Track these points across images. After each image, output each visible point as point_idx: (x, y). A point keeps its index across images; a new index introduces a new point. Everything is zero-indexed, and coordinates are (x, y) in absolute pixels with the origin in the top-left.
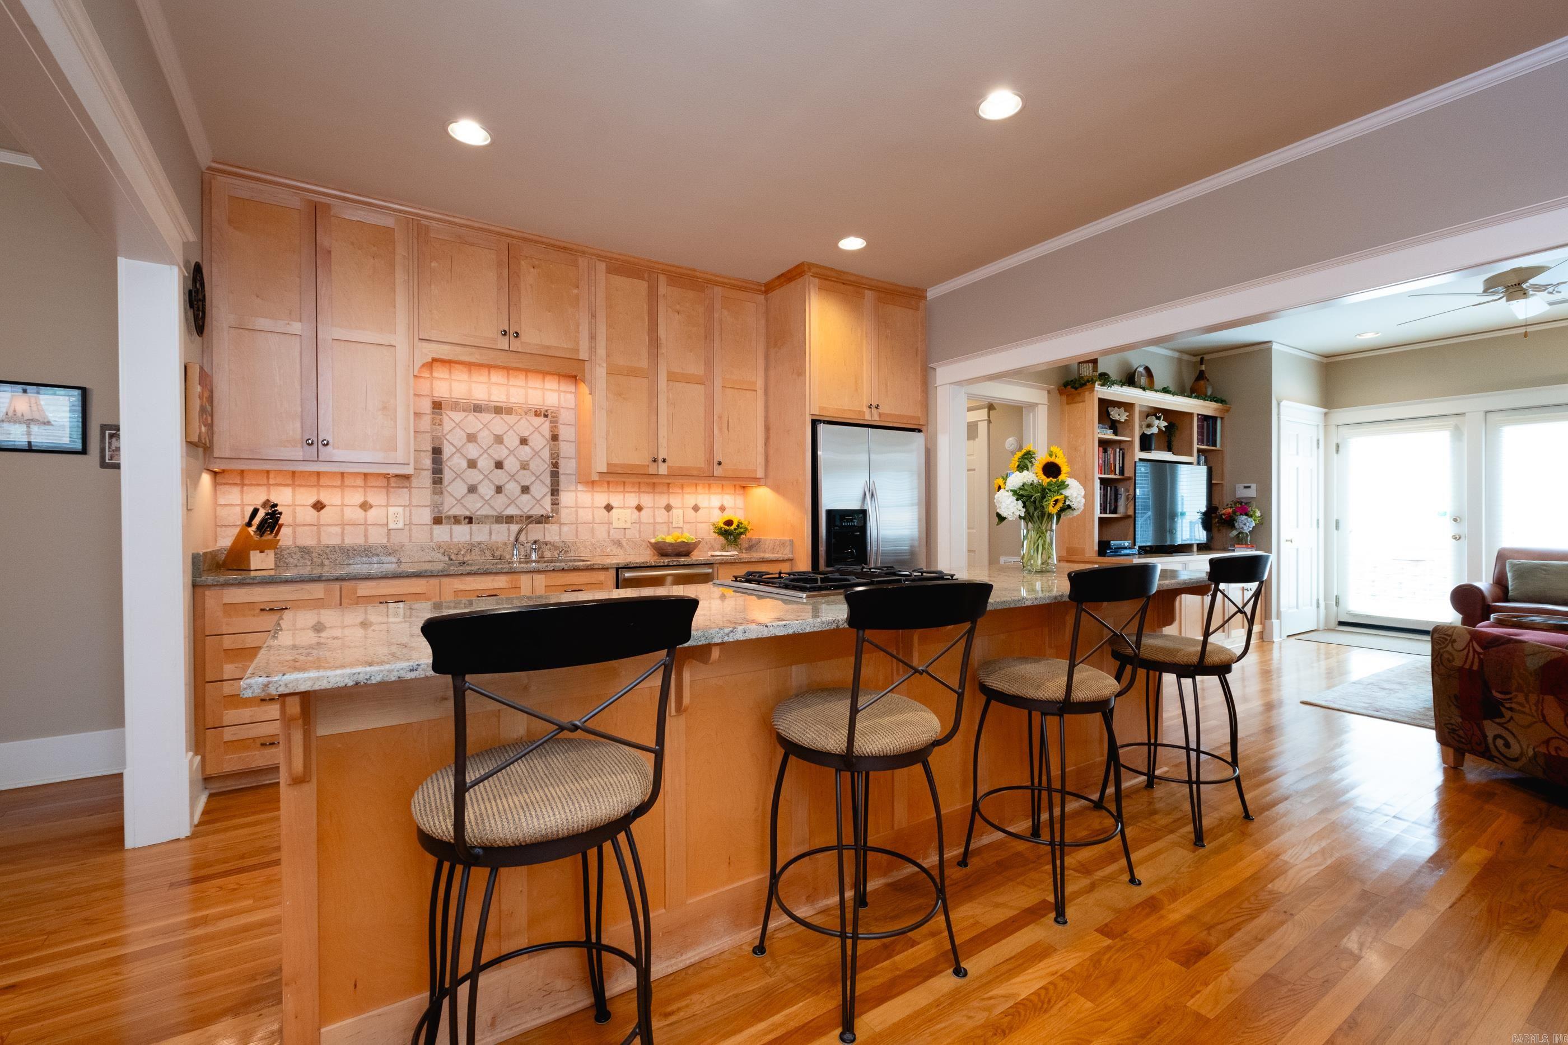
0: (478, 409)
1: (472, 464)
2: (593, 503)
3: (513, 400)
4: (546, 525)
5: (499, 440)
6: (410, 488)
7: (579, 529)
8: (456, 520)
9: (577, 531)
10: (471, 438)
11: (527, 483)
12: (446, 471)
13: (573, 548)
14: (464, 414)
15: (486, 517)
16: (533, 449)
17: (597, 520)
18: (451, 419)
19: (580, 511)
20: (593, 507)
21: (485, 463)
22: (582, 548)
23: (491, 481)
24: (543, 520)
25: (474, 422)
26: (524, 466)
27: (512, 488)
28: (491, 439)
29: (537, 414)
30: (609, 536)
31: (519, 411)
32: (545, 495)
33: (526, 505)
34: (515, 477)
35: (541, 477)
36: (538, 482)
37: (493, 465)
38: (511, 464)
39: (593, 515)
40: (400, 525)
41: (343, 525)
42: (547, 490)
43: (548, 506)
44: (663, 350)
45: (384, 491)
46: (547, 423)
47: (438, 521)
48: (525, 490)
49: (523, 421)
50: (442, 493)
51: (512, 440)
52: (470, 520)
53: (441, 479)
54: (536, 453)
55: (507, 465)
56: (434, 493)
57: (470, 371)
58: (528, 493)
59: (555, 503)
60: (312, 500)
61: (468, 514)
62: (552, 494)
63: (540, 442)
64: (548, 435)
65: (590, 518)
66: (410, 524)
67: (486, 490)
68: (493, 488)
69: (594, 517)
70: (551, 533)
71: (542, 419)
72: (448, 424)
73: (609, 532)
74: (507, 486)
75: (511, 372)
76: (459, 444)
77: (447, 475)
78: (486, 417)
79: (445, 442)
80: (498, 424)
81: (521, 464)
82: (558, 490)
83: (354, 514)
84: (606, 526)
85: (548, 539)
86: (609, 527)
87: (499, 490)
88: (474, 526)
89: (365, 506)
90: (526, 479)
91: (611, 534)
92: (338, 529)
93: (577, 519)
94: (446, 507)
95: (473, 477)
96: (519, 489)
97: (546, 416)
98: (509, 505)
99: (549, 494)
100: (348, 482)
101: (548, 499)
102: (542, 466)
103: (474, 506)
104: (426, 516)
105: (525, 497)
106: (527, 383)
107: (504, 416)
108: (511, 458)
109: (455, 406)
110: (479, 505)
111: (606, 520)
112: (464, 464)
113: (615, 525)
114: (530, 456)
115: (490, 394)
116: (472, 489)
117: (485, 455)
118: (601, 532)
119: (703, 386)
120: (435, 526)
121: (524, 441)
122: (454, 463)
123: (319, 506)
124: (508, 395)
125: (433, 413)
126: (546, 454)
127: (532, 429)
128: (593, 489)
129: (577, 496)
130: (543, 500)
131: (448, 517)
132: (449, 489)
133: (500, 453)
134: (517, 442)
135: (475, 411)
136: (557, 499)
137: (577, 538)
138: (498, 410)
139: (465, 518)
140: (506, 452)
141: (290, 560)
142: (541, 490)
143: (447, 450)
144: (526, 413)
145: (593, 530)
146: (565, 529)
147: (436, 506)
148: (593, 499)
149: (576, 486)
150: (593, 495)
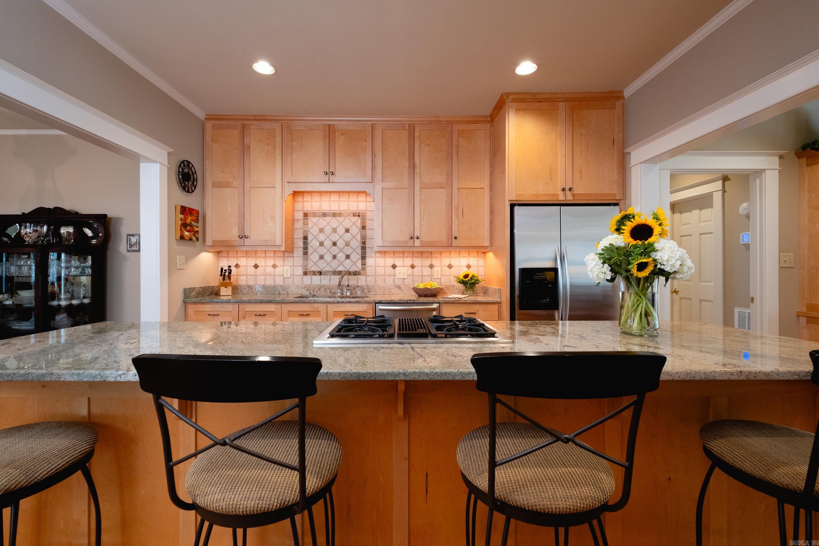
0: (324, 215)
1: (322, 244)
2: (385, 264)
3: (342, 209)
4: (359, 276)
5: (335, 230)
6: (293, 257)
7: (377, 279)
8: (314, 273)
9: (376, 279)
10: (321, 230)
11: (348, 253)
12: (309, 248)
13: (372, 290)
14: (318, 218)
15: (328, 271)
16: (352, 235)
17: (387, 274)
18: (312, 220)
19: (378, 268)
20: (385, 266)
21: (328, 244)
22: (378, 290)
23: (331, 253)
24: (356, 273)
25: (322, 222)
26: (347, 244)
27: (341, 256)
28: (330, 231)
29: (354, 215)
30: (394, 283)
31: (345, 214)
32: (358, 260)
33: (348, 265)
34: (343, 250)
35: (356, 250)
36: (354, 252)
37: (331, 244)
38: (341, 243)
39: (385, 270)
40: (290, 276)
41: (265, 275)
42: (359, 257)
43: (360, 266)
44: (417, 170)
45: (282, 258)
46: (360, 220)
47: (305, 274)
48: (348, 257)
49: (347, 220)
50: (307, 259)
51: (341, 230)
52: (320, 273)
53: (307, 252)
54: (354, 237)
55: (338, 244)
56: (304, 259)
57: (321, 195)
58: (349, 259)
59: (364, 264)
60: (253, 264)
61: (319, 270)
62: (362, 259)
63: (355, 230)
64: (360, 226)
65: (383, 272)
66: (293, 275)
67: (328, 257)
68: (331, 256)
69: (385, 272)
70: (361, 281)
71: (357, 218)
72: (310, 224)
73: (394, 281)
74: (338, 255)
75: (341, 193)
76: (315, 234)
77: (310, 250)
78: (328, 219)
79: (309, 233)
80: (334, 222)
81: (346, 243)
82: (365, 257)
83: (270, 270)
84: (392, 277)
85: (360, 284)
86: (394, 278)
87: (334, 257)
88: (322, 277)
89: (274, 266)
90: (348, 251)
91: (395, 282)
92: (263, 277)
93: (375, 273)
94: (309, 267)
95: (322, 250)
96: (344, 256)
97: (359, 216)
98: (339, 265)
99: (360, 259)
100: (268, 255)
101: (360, 262)
102: (356, 244)
103: (322, 266)
104: (300, 271)
105: (348, 261)
106: (349, 199)
107: (337, 218)
108: (341, 240)
109: (314, 215)
110: (325, 265)
111: (392, 273)
112: (318, 244)
113: (397, 277)
114: (351, 238)
115: (330, 207)
116: (322, 257)
117: (328, 239)
118: (389, 281)
119: (445, 189)
120: (304, 277)
121: (347, 231)
122: (313, 244)
123: (256, 266)
124: (339, 207)
125: (304, 219)
126: (359, 237)
127: (351, 224)
128: (385, 255)
129: (375, 260)
130: (357, 262)
131: (310, 272)
132: (311, 257)
133: (335, 237)
134: (344, 231)
135: (323, 216)
136: (365, 262)
137: (376, 283)
138: (334, 215)
139: (318, 272)
140: (338, 237)
141: (244, 291)
142: (356, 257)
143: (310, 237)
144: (349, 215)
145: (385, 279)
146: (369, 278)
147: (305, 266)
148: (385, 262)
149: (375, 254)
150: (385, 259)
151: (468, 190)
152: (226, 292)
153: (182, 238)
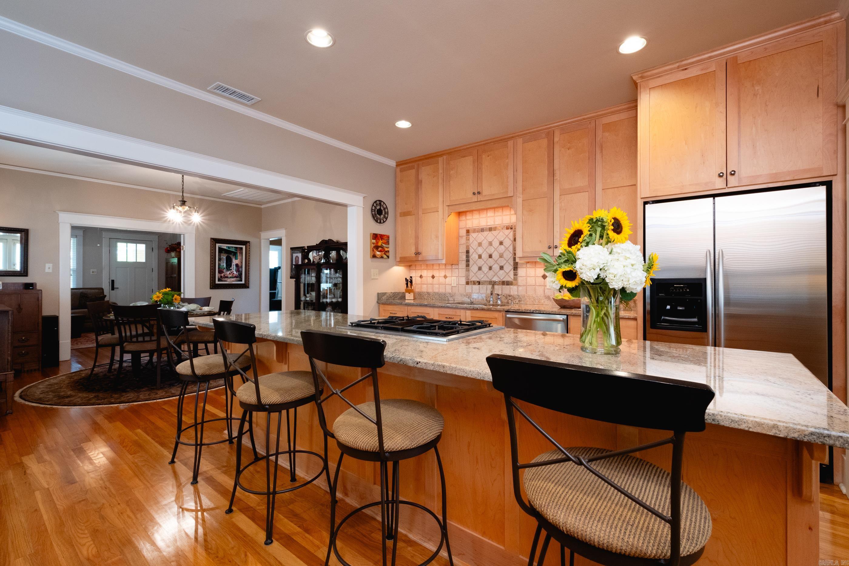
0: (482, 230)
1: (480, 257)
2: (535, 274)
3: (497, 223)
4: (511, 286)
5: (490, 244)
6: (458, 269)
7: (528, 289)
8: (474, 283)
9: (526, 290)
10: (480, 244)
11: (502, 265)
12: (471, 260)
13: (523, 299)
14: (477, 234)
15: (485, 281)
16: (505, 247)
17: (537, 284)
18: (473, 235)
19: (528, 279)
20: (535, 276)
21: (485, 256)
22: (528, 300)
23: (487, 264)
24: (508, 283)
25: (480, 237)
26: (501, 256)
27: (496, 267)
28: (487, 244)
29: (507, 228)
30: (544, 293)
31: (499, 228)
32: (511, 270)
33: (502, 276)
34: (497, 262)
35: (509, 261)
36: (507, 263)
37: (488, 256)
38: (495, 256)
39: (535, 281)
40: (456, 285)
41: (439, 284)
42: (511, 267)
43: (512, 276)
44: (557, 177)
45: (451, 270)
46: (512, 232)
47: (467, 283)
48: (502, 268)
49: (501, 233)
50: (469, 271)
51: (496, 244)
52: (479, 283)
53: (469, 264)
54: (507, 249)
55: (493, 256)
56: (467, 271)
57: (479, 213)
58: (503, 269)
59: (515, 274)
60: (431, 275)
61: (478, 280)
62: (514, 270)
63: (508, 243)
64: (512, 239)
65: (533, 283)
66: (459, 284)
67: (485, 269)
68: (488, 267)
69: (536, 282)
70: (513, 290)
71: (510, 230)
72: (471, 239)
73: (544, 291)
74: (494, 267)
75: (496, 209)
76: (475, 248)
77: (471, 263)
78: (485, 233)
79: (470, 248)
80: (490, 236)
81: (500, 255)
82: (517, 268)
83: (442, 280)
84: (543, 287)
85: (512, 294)
86: (544, 289)
87: (490, 268)
88: (481, 286)
89: (445, 277)
90: (502, 262)
91: (545, 292)
92: (437, 286)
93: (526, 283)
94: (470, 277)
95: (480, 262)
96: (499, 267)
97: (511, 228)
98: (494, 276)
99: (513, 270)
100: (441, 267)
101: (512, 272)
102: (508, 255)
103: (481, 276)
104: (463, 281)
105: (502, 272)
106: (503, 213)
107: (493, 232)
108: (496, 252)
109: (475, 231)
110: (482, 276)
111: (542, 284)
112: (477, 257)
113: (548, 287)
114: (504, 250)
115: (487, 222)
116: (480, 269)
117: (485, 252)
118: (540, 291)
120: (467, 285)
121: (501, 243)
122: (474, 256)
123: (433, 277)
124: (494, 222)
125: (467, 235)
126: (511, 249)
127: (505, 236)
128: (535, 265)
129: (526, 271)
130: (510, 273)
131: (471, 282)
132: (471, 269)
133: (491, 250)
134: (498, 244)
135: (481, 231)
136: (517, 272)
137: (526, 293)
138: (490, 229)
139: (477, 282)
140: (493, 249)
141: (425, 297)
142: (509, 268)
143: (471, 251)
144: (502, 229)
145: (535, 289)
146: (520, 288)
147: (467, 277)
148: (535, 272)
149: (526, 265)
150: (535, 270)
151: (616, 189)
152: (409, 297)
153: (374, 256)
